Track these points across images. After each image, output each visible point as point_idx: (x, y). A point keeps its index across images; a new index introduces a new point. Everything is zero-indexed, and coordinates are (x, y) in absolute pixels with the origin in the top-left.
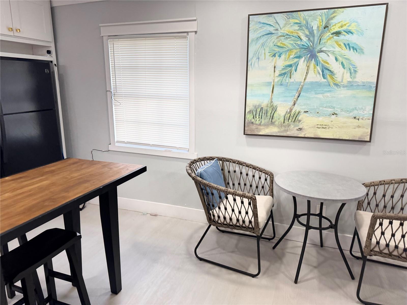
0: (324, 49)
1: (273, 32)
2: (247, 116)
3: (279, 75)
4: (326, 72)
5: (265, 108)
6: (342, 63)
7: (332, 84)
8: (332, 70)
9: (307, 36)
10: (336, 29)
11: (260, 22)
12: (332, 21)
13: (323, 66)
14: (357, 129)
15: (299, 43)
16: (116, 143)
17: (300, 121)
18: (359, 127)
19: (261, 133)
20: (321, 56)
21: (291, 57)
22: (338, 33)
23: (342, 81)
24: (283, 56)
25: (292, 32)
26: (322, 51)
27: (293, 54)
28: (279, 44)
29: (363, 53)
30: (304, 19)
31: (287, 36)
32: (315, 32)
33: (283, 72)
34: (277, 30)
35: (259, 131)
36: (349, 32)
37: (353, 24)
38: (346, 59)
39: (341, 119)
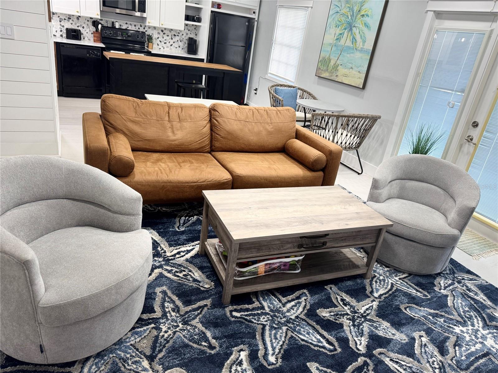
0: (356, 25)
1: (339, 11)
2: (319, 64)
3: (336, 39)
4: (354, 40)
5: (326, 60)
6: (361, 35)
7: (354, 48)
8: (356, 39)
9: (351, 16)
10: (362, 13)
11: (335, 4)
12: (362, 8)
13: (353, 36)
14: (359, 79)
15: (347, 19)
16: (269, 74)
17: (338, 70)
18: (359, 78)
19: (322, 76)
20: (354, 29)
21: (343, 28)
22: (363, 16)
23: (358, 48)
24: (339, 27)
25: (346, 13)
26: (354, 27)
27: (344, 26)
28: (339, 20)
29: (370, 30)
30: (352, 5)
31: (343, 15)
32: (355, 13)
33: (338, 38)
34: (340, 10)
35: (321, 74)
36: (367, 15)
37: (370, 11)
38: (363, 33)
39: (353, 72)
